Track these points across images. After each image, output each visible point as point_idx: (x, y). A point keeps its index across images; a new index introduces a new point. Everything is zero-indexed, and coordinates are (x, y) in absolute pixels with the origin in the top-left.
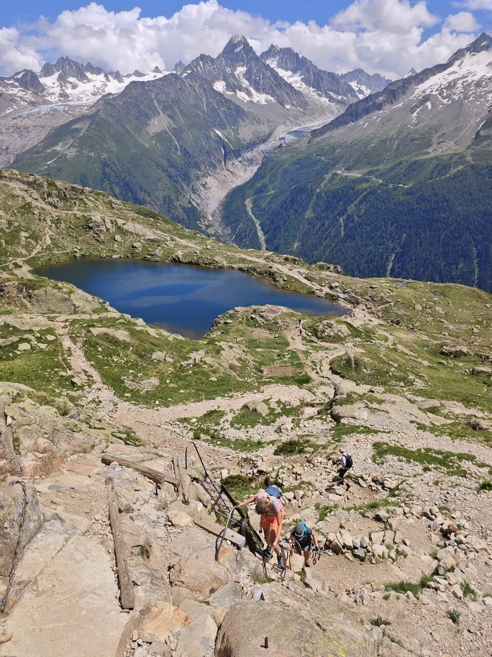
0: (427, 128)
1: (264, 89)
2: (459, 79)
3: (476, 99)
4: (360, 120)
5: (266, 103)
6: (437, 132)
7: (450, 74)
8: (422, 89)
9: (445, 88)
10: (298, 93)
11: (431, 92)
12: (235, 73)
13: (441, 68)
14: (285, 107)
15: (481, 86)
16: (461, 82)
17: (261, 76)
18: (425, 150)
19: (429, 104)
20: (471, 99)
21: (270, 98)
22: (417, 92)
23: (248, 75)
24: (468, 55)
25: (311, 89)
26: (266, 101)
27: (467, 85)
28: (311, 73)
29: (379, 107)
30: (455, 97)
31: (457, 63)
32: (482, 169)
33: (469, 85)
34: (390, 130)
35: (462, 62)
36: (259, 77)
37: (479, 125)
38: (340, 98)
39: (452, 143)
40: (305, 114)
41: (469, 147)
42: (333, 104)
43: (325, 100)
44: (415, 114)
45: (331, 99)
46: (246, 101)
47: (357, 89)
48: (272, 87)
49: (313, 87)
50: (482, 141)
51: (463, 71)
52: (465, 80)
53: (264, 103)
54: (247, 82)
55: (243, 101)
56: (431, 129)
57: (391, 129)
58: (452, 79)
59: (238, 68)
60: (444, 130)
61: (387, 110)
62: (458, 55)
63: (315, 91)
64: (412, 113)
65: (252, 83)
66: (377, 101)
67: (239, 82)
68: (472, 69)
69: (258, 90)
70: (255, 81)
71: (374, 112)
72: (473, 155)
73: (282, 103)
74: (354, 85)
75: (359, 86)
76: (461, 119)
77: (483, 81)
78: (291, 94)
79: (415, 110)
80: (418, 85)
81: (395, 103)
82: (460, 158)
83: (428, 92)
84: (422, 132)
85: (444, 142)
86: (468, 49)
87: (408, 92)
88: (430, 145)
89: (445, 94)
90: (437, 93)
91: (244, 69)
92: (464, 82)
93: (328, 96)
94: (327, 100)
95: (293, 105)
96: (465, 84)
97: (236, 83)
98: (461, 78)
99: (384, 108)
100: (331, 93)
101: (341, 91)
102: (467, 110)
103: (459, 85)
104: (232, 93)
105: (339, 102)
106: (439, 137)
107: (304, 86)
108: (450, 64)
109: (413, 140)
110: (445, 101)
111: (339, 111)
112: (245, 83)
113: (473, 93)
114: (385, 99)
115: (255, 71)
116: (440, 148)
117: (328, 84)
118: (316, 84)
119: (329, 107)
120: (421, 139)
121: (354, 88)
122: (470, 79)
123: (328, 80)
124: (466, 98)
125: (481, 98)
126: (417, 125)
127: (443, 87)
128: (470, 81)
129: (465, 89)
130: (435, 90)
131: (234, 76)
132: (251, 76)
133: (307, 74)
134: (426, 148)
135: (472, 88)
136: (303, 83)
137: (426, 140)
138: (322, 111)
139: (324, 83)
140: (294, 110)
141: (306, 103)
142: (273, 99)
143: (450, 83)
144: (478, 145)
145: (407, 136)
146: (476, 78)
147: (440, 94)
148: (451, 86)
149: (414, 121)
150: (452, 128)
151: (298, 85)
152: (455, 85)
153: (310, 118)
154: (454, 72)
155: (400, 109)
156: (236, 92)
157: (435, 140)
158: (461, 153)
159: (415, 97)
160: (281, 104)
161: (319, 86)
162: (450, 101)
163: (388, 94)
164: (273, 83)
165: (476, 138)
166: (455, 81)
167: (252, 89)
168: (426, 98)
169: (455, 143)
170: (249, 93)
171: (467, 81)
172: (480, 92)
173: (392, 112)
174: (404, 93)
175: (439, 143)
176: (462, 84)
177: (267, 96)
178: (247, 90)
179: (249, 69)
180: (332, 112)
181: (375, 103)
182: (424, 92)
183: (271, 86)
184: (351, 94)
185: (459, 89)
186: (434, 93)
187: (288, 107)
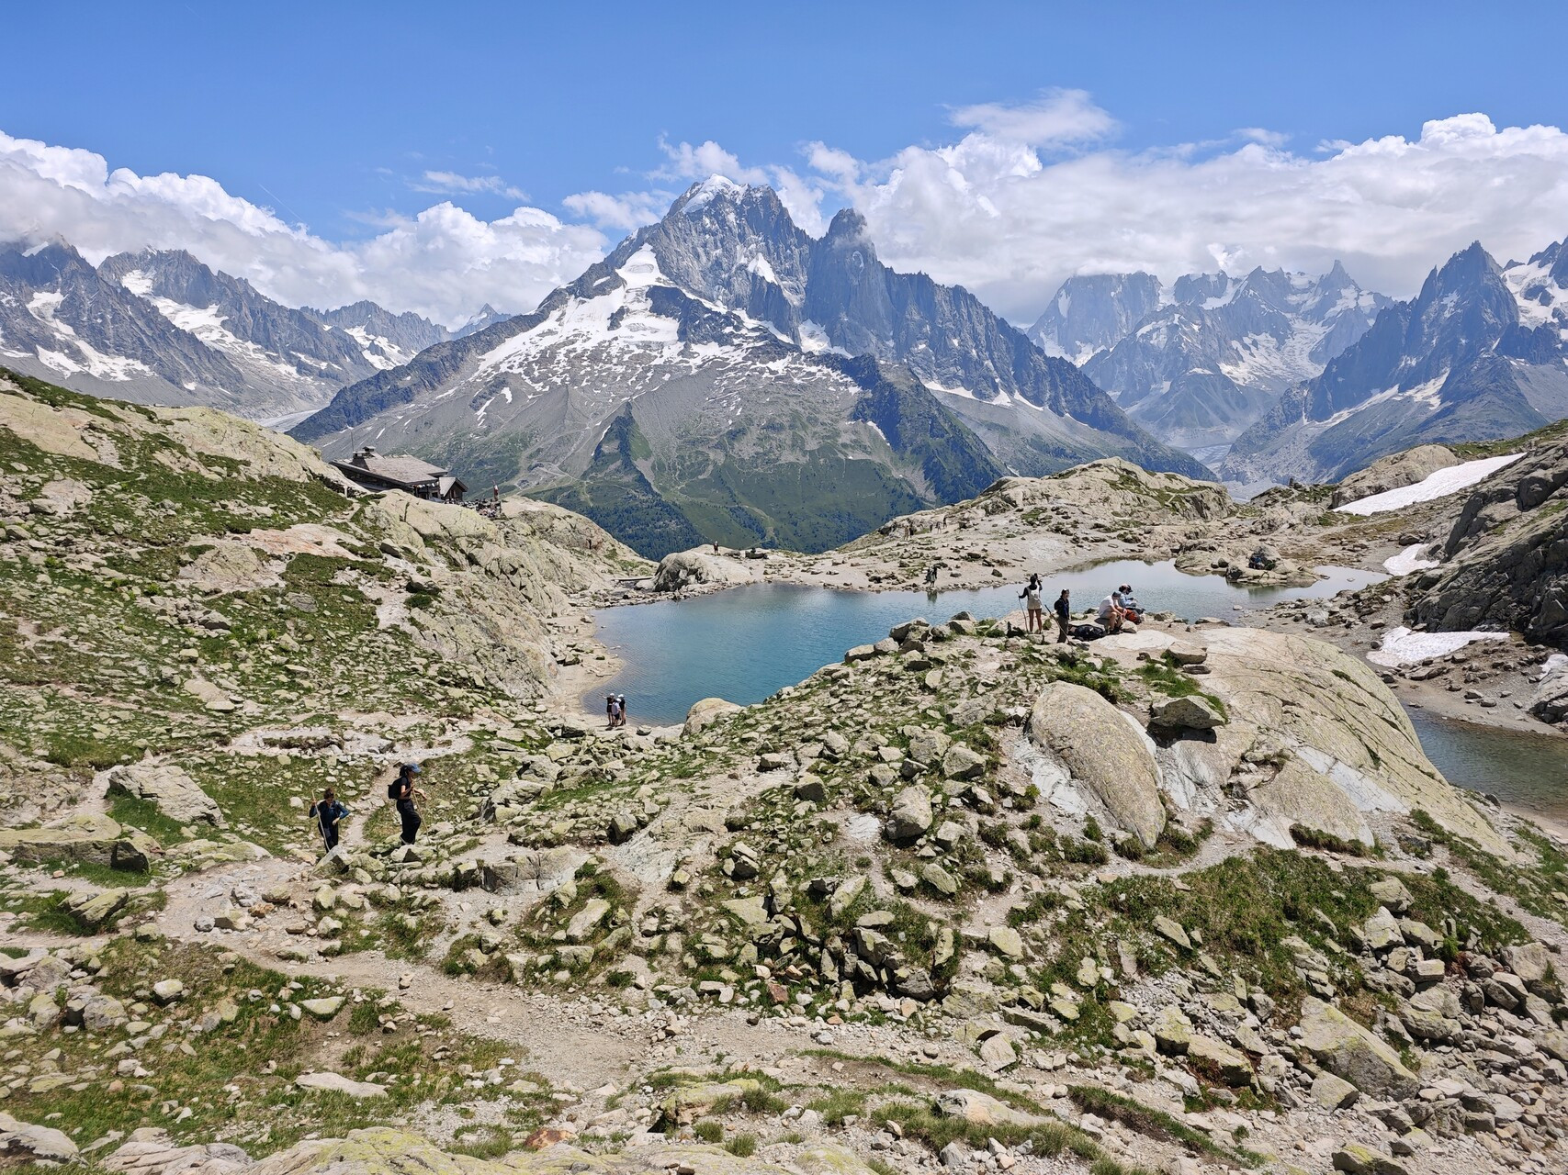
0: (506, 440)
1: (121, 345)
2: (559, 346)
3: (593, 384)
4: (367, 422)
5: (127, 379)
6: (525, 446)
7: (542, 335)
8: (493, 362)
9: (537, 362)
10: (216, 356)
11: (510, 368)
12: (29, 306)
13: (528, 322)
14: (182, 388)
15: (600, 361)
16: (563, 350)
17: (109, 317)
18: (506, 483)
19: (507, 392)
20: (584, 384)
21: (139, 366)
22: (483, 366)
23: (68, 312)
24: (572, 301)
25: (250, 345)
26: (128, 373)
27: (575, 357)
28: (245, 310)
29: (407, 396)
30: (555, 379)
31: (555, 314)
32: (608, 515)
33: (579, 357)
34: (433, 444)
35: (563, 314)
36: (102, 317)
37: (600, 433)
38: (324, 365)
39: (555, 467)
40: (238, 401)
41: (585, 475)
42: (309, 379)
43: (286, 369)
44: (481, 412)
45: (302, 368)
46: (67, 374)
47: (367, 344)
48: (142, 343)
49: (255, 341)
50: (606, 464)
51: (565, 332)
52: (571, 347)
53: (121, 377)
54: (68, 330)
55: (61, 373)
56: (513, 441)
57: (436, 442)
58: (548, 344)
59: (36, 295)
60: (538, 443)
61: (424, 399)
62: (555, 299)
63: (260, 351)
64: (477, 409)
65: (85, 331)
66: (400, 384)
67: (43, 328)
68: (583, 328)
69: (101, 347)
70: (92, 327)
71: (396, 405)
72: (591, 490)
73: (173, 379)
74: (358, 334)
75: (372, 337)
76: (567, 422)
77: (602, 352)
78: (195, 357)
79: (482, 404)
80: (484, 353)
81: (440, 388)
82: (568, 497)
83: (504, 368)
84: (498, 447)
85: (541, 466)
86: (571, 291)
87: (465, 368)
88: (514, 473)
89: (536, 374)
90: (521, 370)
91: (57, 298)
92: (569, 352)
93: (291, 360)
94: (293, 370)
95: (203, 381)
96: (572, 355)
97: (34, 330)
98: (564, 344)
99: (417, 398)
100: (302, 357)
101: (325, 352)
102: (578, 406)
103: (561, 357)
104: (22, 355)
105: (321, 375)
106: (531, 456)
107: (230, 338)
108: (540, 317)
109: (481, 463)
110: (538, 387)
111: (325, 395)
112: (64, 331)
113: (587, 373)
114: (417, 380)
115: (88, 304)
116: (535, 477)
117: (291, 336)
118: (261, 335)
119: (297, 385)
120: (496, 460)
121: (360, 340)
122: (579, 346)
123: (290, 327)
124: (574, 381)
125: (602, 382)
126: (486, 433)
127: (531, 359)
128: (579, 351)
129: (573, 366)
130: (516, 364)
131: (26, 313)
132: (79, 316)
133: (234, 312)
134: (507, 479)
135: (585, 363)
136: (226, 332)
137: (506, 463)
138: (281, 394)
139: (282, 334)
140: (207, 394)
141: (240, 378)
142: (146, 368)
143: (543, 352)
144: (601, 471)
145: (469, 455)
146: (590, 345)
147: (527, 373)
148: (547, 357)
149: (481, 426)
150: (553, 440)
151: (215, 335)
152: (553, 356)
153: (253, 410)
154: (550, 332)
155: (449, 400)
156: (36, 353)
157: (523, 463)
158: (570, 487)
159: (480, 377)
160: (172, 381)
161: (268, 338)
162: (547, 389)
163: (423, 370)
164: (144, 332)
165: (596, 458)
166: (553, 349)
167: (83, 346)
168: (501, 381)
169: (560, 467)
170: (76, 355)
171: (574, 350)
172: (600, 372)
173: (436, 407)
174: (456, 369)
175: (530, 469)
176: (566, 355)
177: (131, 361)
178: (69, 346)
179: (71, 298)
180: (306, 396)
181: (395, 389)
182: (496, 367)
183: (140, 339)
184: (351, 357)
185: (562, 364)
186: (516, 371)
187: (191, 386)
